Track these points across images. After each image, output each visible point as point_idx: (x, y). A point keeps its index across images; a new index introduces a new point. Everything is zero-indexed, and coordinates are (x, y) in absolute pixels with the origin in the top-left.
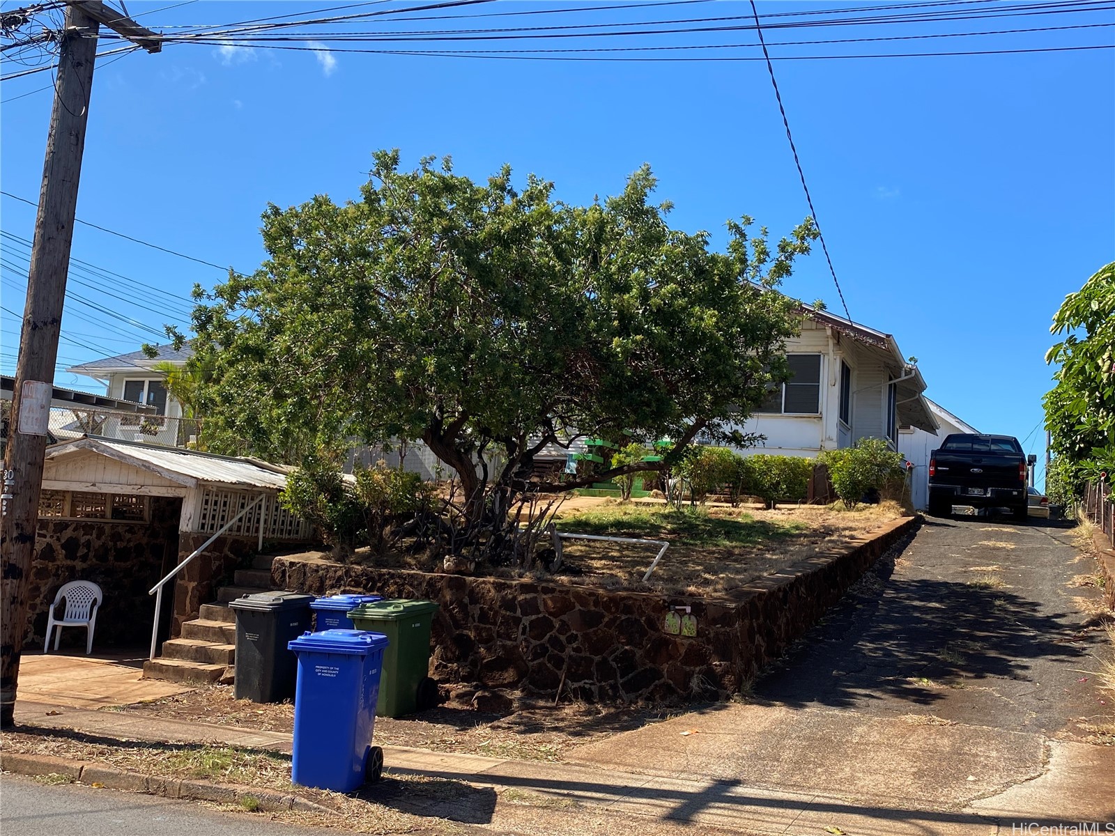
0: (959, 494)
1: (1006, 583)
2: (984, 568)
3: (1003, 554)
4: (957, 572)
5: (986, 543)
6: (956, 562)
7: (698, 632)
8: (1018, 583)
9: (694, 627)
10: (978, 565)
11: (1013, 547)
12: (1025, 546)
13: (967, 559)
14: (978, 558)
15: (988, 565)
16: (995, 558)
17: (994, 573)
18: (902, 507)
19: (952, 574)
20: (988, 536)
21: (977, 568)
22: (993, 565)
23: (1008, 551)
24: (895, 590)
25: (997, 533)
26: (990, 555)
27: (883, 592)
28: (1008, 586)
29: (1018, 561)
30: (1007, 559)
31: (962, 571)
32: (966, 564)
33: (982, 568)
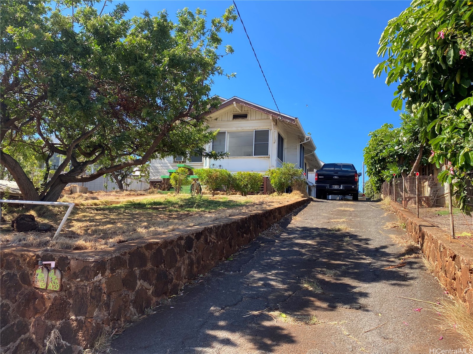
0: (328, 188)
1: (350, 228)
2: (339, 220)
3: (348, 213)
4: (324, 223)
5: (340, 208)
6: (324, 217)
7: (62, 286)
8: (357, 227)
9: (58, 282)
10: (336, 219)
11: (353, 210)
12: (359, 210)
13: (330, 216)
14: (336, 215)
15: (341, 219)
16: (344, 215)
17: (343, 222)
18: (302, 193)
19: (322, 224)
20: (341, 206)
21: (335, 220)
22: (343, 218)
23: (351, 212)
24: (288, 233)
25: (345, 204)
26: (342, 213)
27: (280, 235)
28: (352, 229)
29: (356, 216)
30: (350, 215)
31: (327, 222)
32: (330, 218)
33: (338, 220)
